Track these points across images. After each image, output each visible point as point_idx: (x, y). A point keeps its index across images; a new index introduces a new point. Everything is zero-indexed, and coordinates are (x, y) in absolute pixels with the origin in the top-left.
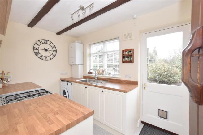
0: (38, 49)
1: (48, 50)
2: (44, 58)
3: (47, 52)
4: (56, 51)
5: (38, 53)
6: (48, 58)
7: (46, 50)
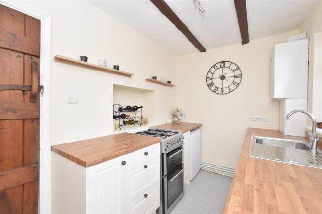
0: (212, 79)
1: (226, 76)
2: (219, 91)
3: (224, 81)
4: (240, 76)
5: (212, 84)
6: (226, 90)
7: (223, 78)
